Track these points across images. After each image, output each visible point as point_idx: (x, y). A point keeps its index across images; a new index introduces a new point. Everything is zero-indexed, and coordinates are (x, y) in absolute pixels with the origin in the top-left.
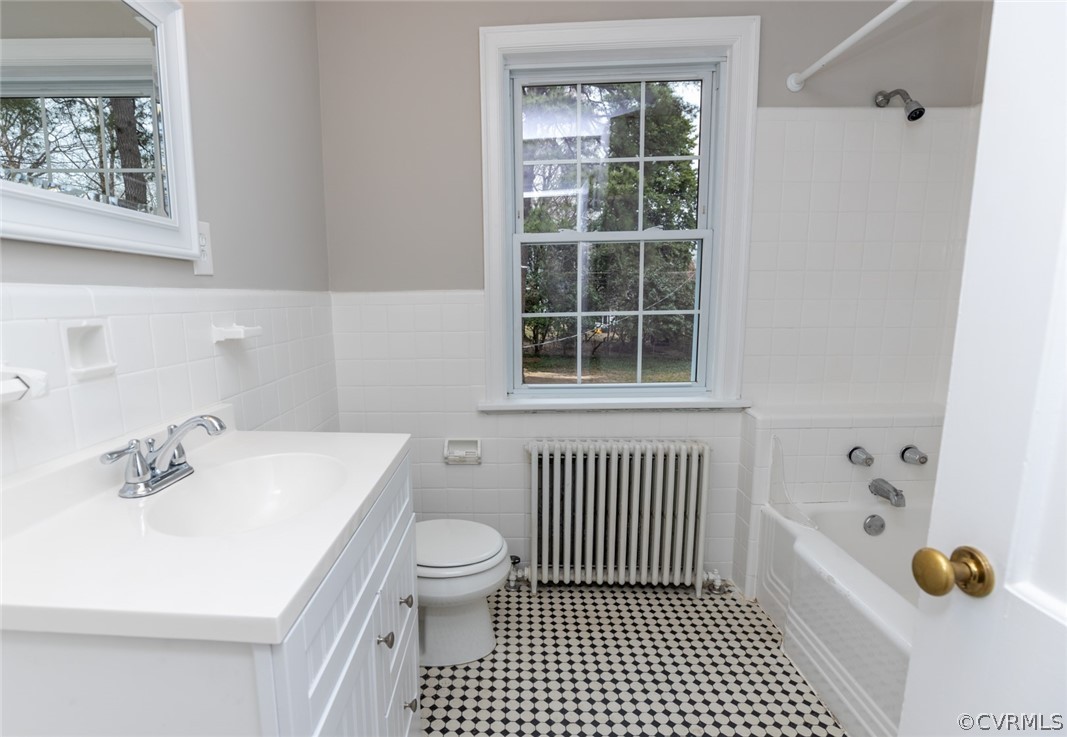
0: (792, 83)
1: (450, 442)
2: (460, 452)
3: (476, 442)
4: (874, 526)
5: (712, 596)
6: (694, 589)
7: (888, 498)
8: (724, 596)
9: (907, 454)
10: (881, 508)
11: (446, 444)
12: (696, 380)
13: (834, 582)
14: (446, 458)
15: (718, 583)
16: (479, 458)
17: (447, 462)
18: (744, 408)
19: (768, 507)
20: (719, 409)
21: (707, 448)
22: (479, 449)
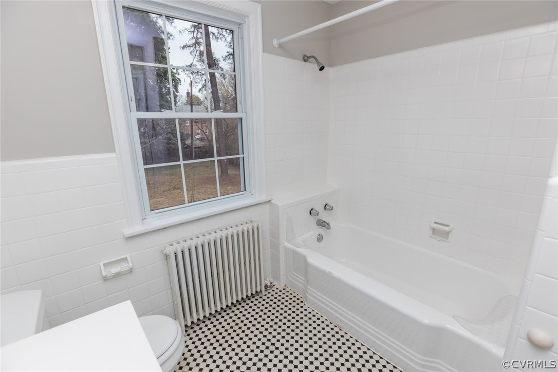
0: (275, 43)
1: (105, 265)
2: (115, 270)
3: (126, 258)
4: (320, 238)
5: (269, 291)
6: (262, 292)
7: (325, 227)
8: (273, 289)
9: (327, 207)
10: (321, 231)
11: (102, 267)
12: (245, 190)
13: (332, 273)
14: (104, 278)
15: (269, 284)
16: (132, 269)
17: (105, 279)
18: (270, 201)
19: (286, 244)
20: (260, 203)
21: (260, 224)
22: (130, 263)
